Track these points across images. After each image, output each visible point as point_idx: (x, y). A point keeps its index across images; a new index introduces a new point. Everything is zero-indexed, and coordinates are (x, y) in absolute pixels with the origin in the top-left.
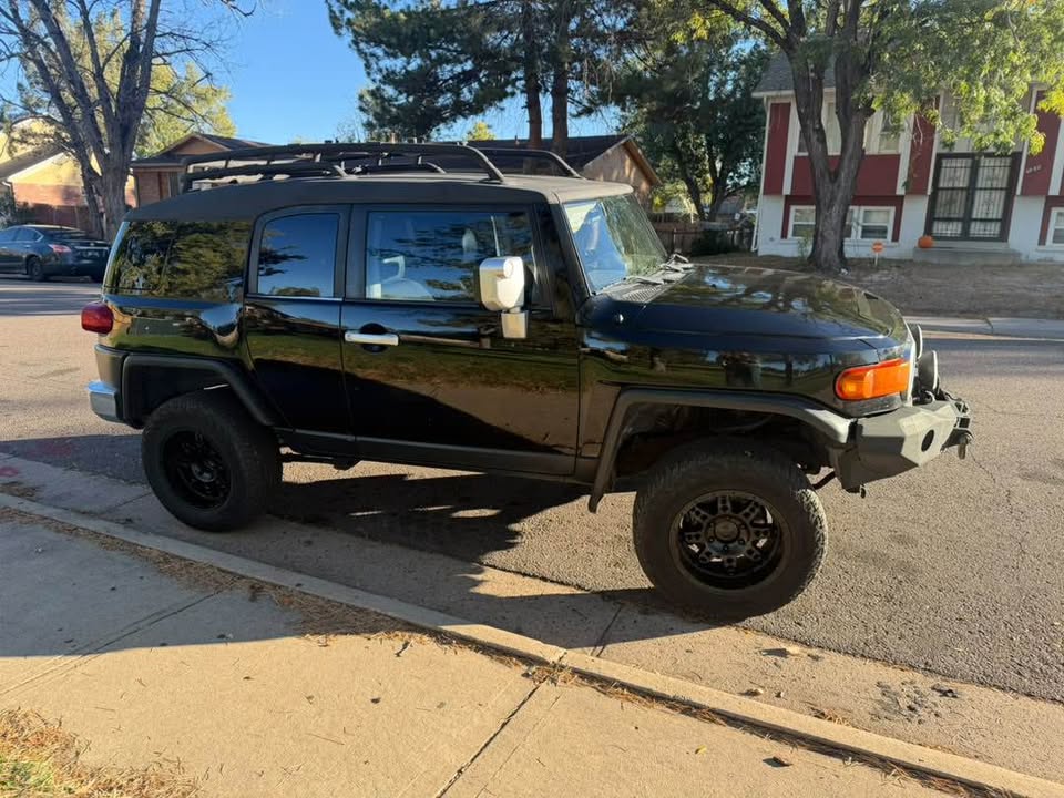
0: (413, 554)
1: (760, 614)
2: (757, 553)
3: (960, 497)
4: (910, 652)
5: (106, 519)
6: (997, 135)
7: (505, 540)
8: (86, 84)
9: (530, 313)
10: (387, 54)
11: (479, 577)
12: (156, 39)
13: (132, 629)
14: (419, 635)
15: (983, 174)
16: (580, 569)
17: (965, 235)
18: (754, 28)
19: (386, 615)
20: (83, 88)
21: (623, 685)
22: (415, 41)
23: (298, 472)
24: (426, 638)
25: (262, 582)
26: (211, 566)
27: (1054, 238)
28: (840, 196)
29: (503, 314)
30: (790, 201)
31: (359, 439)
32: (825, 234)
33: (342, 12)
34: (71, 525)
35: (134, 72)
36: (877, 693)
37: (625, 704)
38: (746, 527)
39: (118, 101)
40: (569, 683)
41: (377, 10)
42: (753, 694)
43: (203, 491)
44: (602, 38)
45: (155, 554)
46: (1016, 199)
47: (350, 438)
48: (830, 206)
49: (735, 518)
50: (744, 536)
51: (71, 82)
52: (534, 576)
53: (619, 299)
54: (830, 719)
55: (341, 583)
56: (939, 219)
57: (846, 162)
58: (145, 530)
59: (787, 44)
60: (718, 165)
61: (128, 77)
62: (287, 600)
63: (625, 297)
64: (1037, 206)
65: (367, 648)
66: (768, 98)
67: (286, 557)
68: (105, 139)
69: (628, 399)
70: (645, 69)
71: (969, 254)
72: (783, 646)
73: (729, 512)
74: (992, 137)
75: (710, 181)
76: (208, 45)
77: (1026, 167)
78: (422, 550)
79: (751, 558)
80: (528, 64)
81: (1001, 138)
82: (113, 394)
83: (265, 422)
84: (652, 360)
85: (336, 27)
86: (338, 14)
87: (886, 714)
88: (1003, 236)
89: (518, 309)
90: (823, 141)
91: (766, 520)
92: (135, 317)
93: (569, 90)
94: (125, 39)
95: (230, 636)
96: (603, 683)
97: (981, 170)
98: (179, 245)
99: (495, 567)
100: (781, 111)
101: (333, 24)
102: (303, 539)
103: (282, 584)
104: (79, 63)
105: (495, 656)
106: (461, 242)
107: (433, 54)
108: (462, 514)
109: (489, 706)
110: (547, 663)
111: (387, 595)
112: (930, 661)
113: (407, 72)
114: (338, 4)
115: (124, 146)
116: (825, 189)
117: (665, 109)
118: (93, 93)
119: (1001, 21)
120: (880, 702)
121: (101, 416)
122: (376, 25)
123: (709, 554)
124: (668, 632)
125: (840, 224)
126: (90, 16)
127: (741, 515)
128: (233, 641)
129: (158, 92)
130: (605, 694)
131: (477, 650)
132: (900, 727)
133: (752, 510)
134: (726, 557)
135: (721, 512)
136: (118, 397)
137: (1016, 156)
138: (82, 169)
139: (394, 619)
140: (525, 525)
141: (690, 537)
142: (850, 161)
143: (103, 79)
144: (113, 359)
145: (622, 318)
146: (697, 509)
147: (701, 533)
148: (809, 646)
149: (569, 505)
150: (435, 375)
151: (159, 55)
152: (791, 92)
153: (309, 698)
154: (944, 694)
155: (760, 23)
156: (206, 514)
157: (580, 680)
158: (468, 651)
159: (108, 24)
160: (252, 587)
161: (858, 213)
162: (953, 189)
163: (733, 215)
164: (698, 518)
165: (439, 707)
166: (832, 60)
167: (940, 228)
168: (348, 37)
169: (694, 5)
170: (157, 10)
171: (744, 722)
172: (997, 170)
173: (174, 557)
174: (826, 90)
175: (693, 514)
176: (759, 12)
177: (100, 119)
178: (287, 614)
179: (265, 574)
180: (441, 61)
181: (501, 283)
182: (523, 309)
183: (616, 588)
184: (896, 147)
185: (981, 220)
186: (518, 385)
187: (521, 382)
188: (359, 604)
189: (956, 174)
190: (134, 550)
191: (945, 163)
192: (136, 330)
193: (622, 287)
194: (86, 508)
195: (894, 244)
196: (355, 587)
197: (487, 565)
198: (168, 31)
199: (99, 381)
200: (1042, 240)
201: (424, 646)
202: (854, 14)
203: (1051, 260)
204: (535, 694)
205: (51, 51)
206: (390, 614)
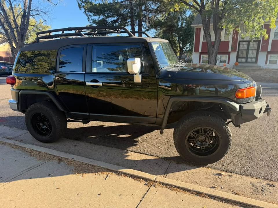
0: (107, 148)
1: (212, 163)
2: (211, 145)
3: (261, 128)
4: (258, 173)
5: (14, 140)
6: (256, 35)
7: (134, 143)
8: (11, 24)
9: (142, 75)
10: (94, 15)
11: (127, 154)
12: (31, 11)
13: (21, 173)
14: (111, 173)
15: (251, 46)
16: (157, 151)
17: (246, 62)
18: (191, 7)
19: (100, 167)
20: (11, 25)
21: (176, 187)
22: (101, 11)
23: (72, 125)
24: (113, 174)
25: (62, 157)
26: (46, 153)
27: (269, 62)
28: (215, 51)
29: (134, 75)
30: (201, 53)
31: (90, 114)
32: (211, 62)
33: (81, 4)
34: (3, 142)
35: (25, 20)
36: (251, 186)
37: (178, 193)
38: (208, 137)
39: (20, 28)
40: (159, 187)
41: (91, 3)
42: (214, 187)
43: (44, 131)
44: (151, 11)
45: (29, 150)
46: (259, 52)
47: (88, 114)
48: (212, 54)
49: (205, 135)
50: (207, 140)
51: (7, 23)
52: (143, 154)
53: (169, 70)
54: (239, 195)
55: (86, 157)
56: (240, 58)
57: (216, 43)
58: (26, 143)
59: (200, 12)
60: (181, 46)
61: (23, 21)
62: (70, 163)
63: (170, 70)
64: (265, 54)
65: (95, 177)
66: (195, 26)
67: (69, 150)
68: (17, 38)
69: (173, 100)
70: (162, 19)
71: (248, 67)
72: (220, 172)
73: (203, 133)
74: (254, 36)
75: (179, 49)
76: (45, 13)
77: (262, 44)
78: (109, 147)
79: (209, 147)
80: (132, 17)
81: (257, 36)
82: (16, 103)
83: (62, 110)
84: (176, 88)
85: (80, 7)
86: (80, 4)
87: (255, 192)
88: (256, 62)
89: (139, 74)
90: (210, 37)
91: (213, 135)
92: (23, 80)
93: (142, 25)
94: (22, 11)
95: (52, 174)
96: (170, 186)
97: (250, 45)
98: (35, 60)
99: (131, 151)
100: (199, 30)
101: (79, 7)
102: (74, 144)
103: (68, 158)
104: (10, 17)
105: (135, 179)
106: (119, 58)
107: (106, 15)
108: (120, 136)
109: (135, 195)
110: (152, 181)
111: (100, 161)
112: (264, 176)
113: (99, 20)
114: (80, 2)
115: (22, 40)
116: (211, 50)
117: (168, 30)
118: (13, 26)
119: (257, 5)
120: (252, 189)
121: (13, 109)
122: (90, 7)
123: (197, 146)
124: (185, 169)
125: (215, 59)
126: (12, 5)
127: (206, 134)
128: (53, 176)
129: (31, 26)
130: (171, 190)
131: (129, 177)
132: (260, 197)
133: (210, 132)
134: (202, 147)
135: (200, 133)
136: (18, 104)
137: (259, 41)
138: (11, 47)
139: (103, 168)
140: (139, 139)
141: (191, 141)
142: (217, 42)
143: (16, 22)
144: (16, 92)
145: (170, 76)
146: (193, 132)
147: (195, 139)
148: (228, 172)
149: (152, 133)
150: (111, 95)
151: (31, 15)
152: (202, 25)
153: (78, 194)
154: (271, 186)
155: (193, 6)
156: (44, 138)
157: (162, 186)
158: (127, 177)
159: (17, 8)
160: (59, 159)
161: (219, 56)
162: (243, 50)
163: (185, 58)
164: (194, 135)
165: (119, 196)
166: (212, 16)
167: (240, 60)
168: (83, 10)
169: (176, 1)
170: (31, 3)
171: (215, 197)
172: (254, 45)
173: (35, 151)
174: (211, 24)
175: (192, 134)
176: (193, 3)
177: (15, 33)
178: (70, 167)
179: (63, 155)
180: (108, 17)
181: (134, 65)
182: (140, 74)
183: (168, 156)
184: (229, 39)
185: (250, 58)
186: (136, 98)
187: (136, 97)
188: (92, 164)
189: (244, 46)
190: (23, 149)
191: (241, 43)
192: (23, 84)
193: (169, 67)
194: (9, 137)
195: (228, 64)
196: (90, 158)
197: (129, 151)
198: (34, 9)
199: (12, 99)
200: (266, 63)
201: (113, 176)
202: (217, 4)
203: (268, 68)
204: (149, 191)
205: (2, 15)
206: (102, 166)
